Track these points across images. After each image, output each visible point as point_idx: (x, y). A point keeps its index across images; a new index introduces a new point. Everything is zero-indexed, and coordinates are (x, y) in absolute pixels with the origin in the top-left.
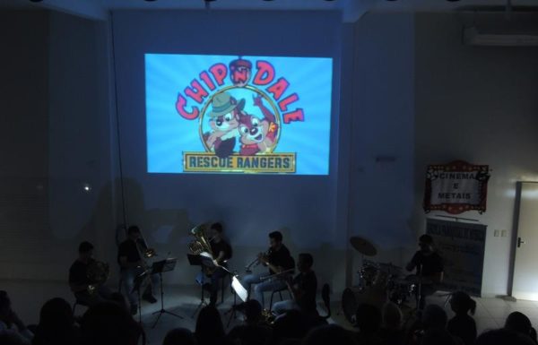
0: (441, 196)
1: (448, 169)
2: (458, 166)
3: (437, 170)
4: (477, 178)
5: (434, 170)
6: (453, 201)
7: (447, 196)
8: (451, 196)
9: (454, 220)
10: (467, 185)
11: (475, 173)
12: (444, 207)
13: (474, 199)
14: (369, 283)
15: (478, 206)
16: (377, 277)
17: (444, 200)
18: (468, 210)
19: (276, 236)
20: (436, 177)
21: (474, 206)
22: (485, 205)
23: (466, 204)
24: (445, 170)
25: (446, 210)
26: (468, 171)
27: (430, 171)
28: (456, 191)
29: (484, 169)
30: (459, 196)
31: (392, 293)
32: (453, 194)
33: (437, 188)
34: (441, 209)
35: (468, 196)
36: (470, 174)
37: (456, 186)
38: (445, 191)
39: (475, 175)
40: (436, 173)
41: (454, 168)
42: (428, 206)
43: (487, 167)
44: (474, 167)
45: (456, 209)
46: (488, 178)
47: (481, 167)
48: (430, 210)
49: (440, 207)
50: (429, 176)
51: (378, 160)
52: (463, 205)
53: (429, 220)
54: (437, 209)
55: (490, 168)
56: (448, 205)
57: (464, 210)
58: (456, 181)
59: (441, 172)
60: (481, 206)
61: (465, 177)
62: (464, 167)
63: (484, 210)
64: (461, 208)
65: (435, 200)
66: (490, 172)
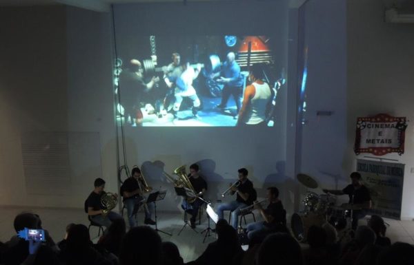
0: (368, 141)
1: (373, 120)
2: (382, 118)
3: (365, 121)
4: (397, 127)
5: (363, 121)
6: (378, 145)
7: (373, 141)
8: (376, 141)
9: (379, 160)
10: (389, 133)
11: (395, 123)
12: (371, 150)
13: (395, 144)
14: (312, 209)
15: (398, 149)
16: (318, 205)
17: (371, 145)
18: (390, 152)
19: (243, 172)
20: (365, 126)
21: (395, 149)
22: (403, 149)
23: (388, 148)
24: (371, 121)
25: (372, 152)
26: (389, 121)
27: (360, 122)
28: (380, 138)
29: (403, 120)
30: (382, 142)
31: (330, 217)
32: (378, 140)
33: (365, 136)
34: (369, 152)
35: (390, 141)
36: (391, 124)
37: (380, 134)
38: (371, 138)
39: (395, 125)
40: (364, 123)
41: (378, 119)
42: (358, 150)
43: (405, 118)
44: (394, 119)
45: (380, 151)
46: (405, 127)
47: (400, 118)
48: (360, 152)
49: (367, 150)
50: (358, 126)
51: (318, 114)
52: (386, 148)
53: (358, 160)
54: (365, 152)
55: (407, 120)
56: (374, 148)
57: (387, 152)
58: (380, 130)
59: (368, 123)
60: (400, 149)
61: (387, 126)
62: (387, 119)
63: (403, 152)
64: (384, 151)
65: (364, 145)
66: (407, 123)
